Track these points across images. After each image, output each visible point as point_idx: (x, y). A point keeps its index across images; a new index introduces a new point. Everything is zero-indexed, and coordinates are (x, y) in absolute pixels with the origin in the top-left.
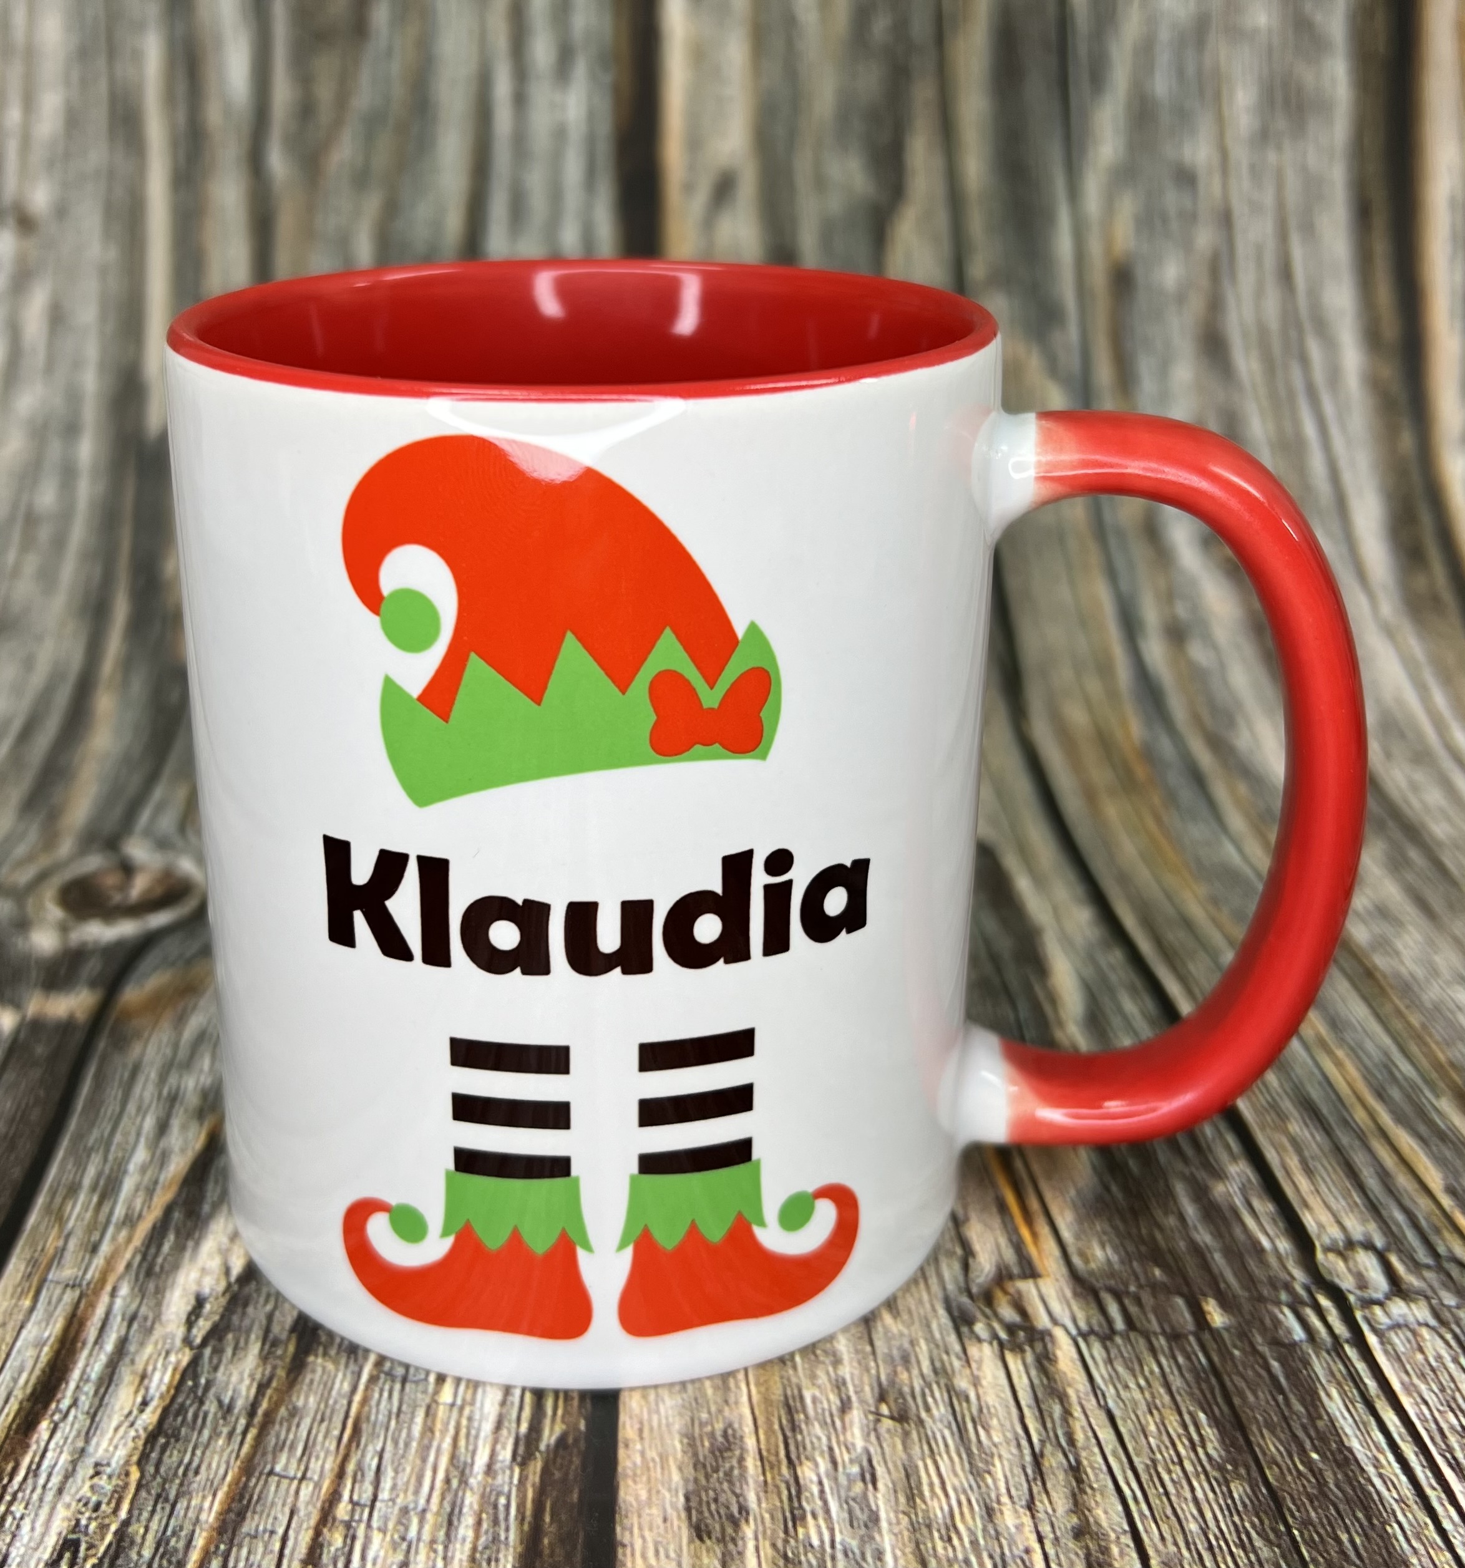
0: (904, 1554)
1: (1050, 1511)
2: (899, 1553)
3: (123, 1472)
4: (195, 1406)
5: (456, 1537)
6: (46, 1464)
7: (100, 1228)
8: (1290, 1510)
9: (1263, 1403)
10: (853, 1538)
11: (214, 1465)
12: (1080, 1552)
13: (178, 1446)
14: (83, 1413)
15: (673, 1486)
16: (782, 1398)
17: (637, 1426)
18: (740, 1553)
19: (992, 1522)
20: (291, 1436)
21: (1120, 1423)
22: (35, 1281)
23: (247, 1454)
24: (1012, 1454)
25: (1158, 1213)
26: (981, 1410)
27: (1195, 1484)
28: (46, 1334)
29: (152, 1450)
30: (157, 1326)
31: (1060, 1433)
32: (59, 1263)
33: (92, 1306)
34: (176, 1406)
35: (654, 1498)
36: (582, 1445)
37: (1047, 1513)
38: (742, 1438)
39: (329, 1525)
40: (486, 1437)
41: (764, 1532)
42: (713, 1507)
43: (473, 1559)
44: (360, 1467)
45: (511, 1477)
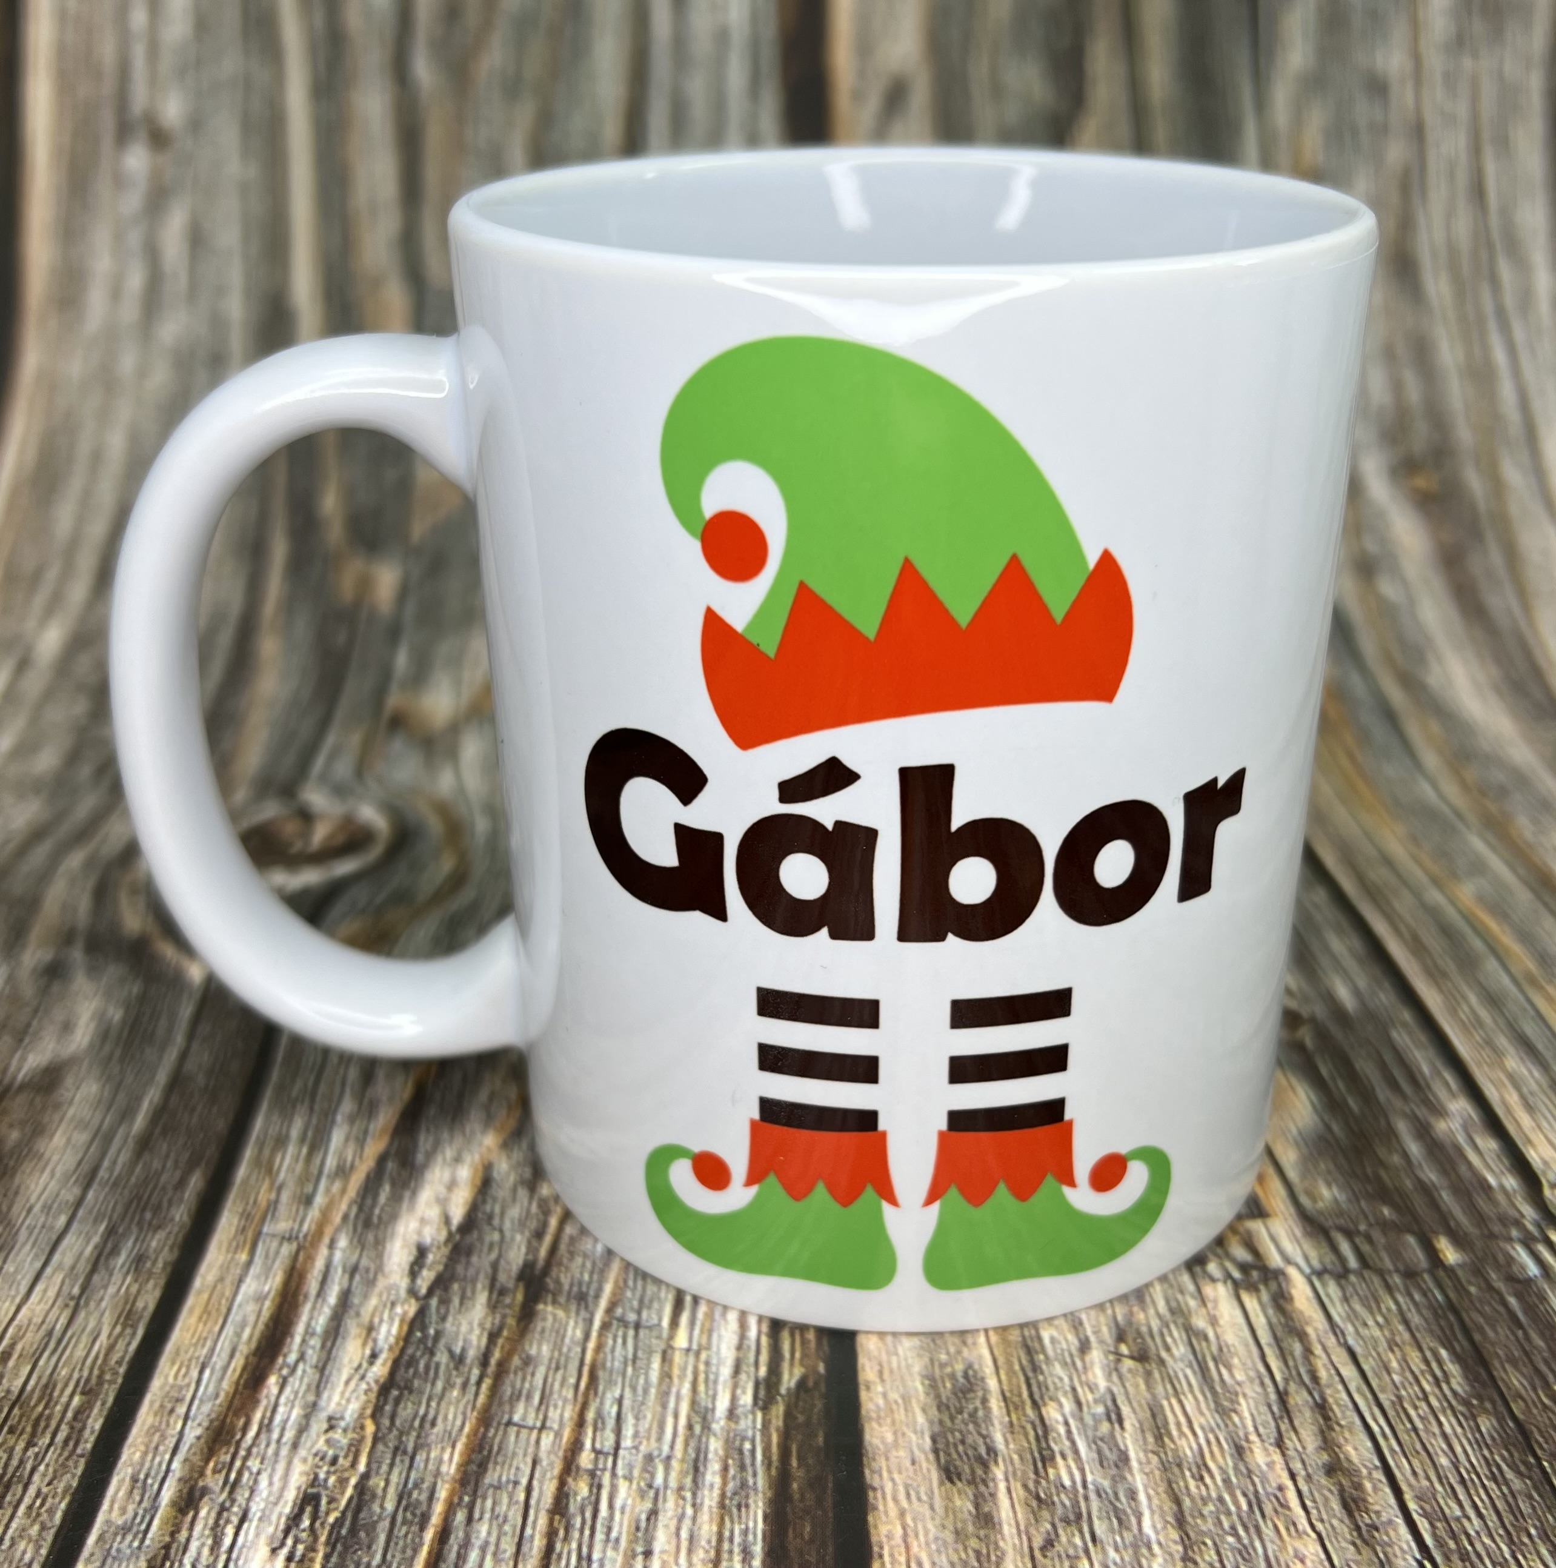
0: (1157, 1494)
1: (1300, 1449)
2: (1151, 1492)
3: (358, 1425)
4: (426, 1357)
5: (703, 1481)
6: (278, 1419)
7: (313, 1179)
8: (1537, 1442)
9: (1503, 1338)
10: (1105, 1478)
11: (450, 1417)
12: (1332, 1488)
13: (412, 1398)
14: (311, 1367)
15: (919, 1428)
16: (1020, 1339)
17: (877, 1368)
18: (993, 1495)
19: (1242, 1460)
20: (527, 1385)
21: (1361, 1360)
22: (250, 1234)
23: (484, 1405)
24: (1257, 1393)
25: (1382, 1152)
26: (1221, 1349)
27: (1443, 1419)
28: (267, 1288)
29: (385, 1403)
30: (380, 1277)
31: (1302, 1370)
32: (273, 1215)
33: (310, 1258)
34: (406, 1358)
35: (900, 1441)
36: (823, 1388)
37: (1296, 1450)
38: (983, 1379)
39: (573, 1474)
40: (725, 1382)
41: (1014, 1473)
42: (961, 1448)
43: (722, 1505)
44: (600, 1416)
45: (754, 1421)
